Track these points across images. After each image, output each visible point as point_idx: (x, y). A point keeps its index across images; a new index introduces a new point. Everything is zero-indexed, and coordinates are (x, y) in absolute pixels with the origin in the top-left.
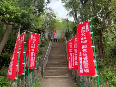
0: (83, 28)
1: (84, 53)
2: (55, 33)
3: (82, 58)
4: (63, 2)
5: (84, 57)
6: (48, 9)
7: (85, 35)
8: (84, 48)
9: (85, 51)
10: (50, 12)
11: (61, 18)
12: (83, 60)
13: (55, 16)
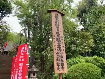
0: (23, 48)
1: (20, 69)
2: (6, 46)
3: (18, 74)
4: (19, 19)
5: (19, 73)
6: (3, 22)
7: (23, 55)
8: (20, 65)
9: (21, 68)
10: (4, 24)
11: (16, 32)
12: (18, 76)
13: (9, 30)
